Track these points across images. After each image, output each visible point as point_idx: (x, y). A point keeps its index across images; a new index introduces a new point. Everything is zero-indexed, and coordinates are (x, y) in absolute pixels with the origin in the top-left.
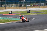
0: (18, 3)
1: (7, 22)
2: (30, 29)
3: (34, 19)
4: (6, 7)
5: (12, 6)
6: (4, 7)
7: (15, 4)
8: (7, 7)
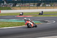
0: (35, 2)
1: (22, 25)
2: (50, 34)
3: (55, 22)
4: (20, 7)
5: (29, 6)
6: (19, 7)
7: (32, 4)
8: (22, 7)
